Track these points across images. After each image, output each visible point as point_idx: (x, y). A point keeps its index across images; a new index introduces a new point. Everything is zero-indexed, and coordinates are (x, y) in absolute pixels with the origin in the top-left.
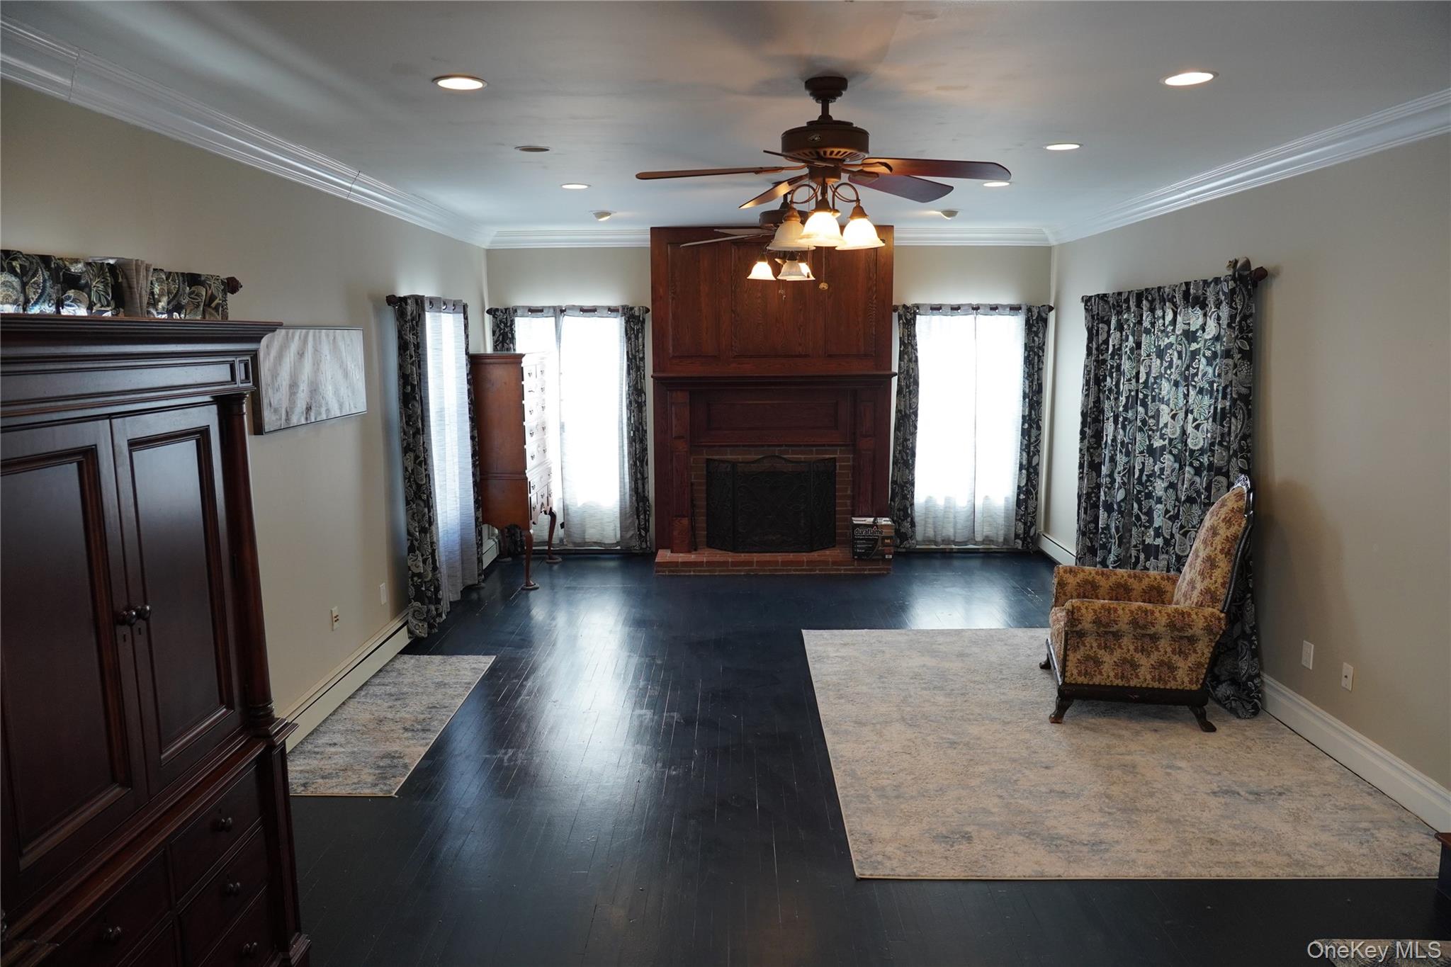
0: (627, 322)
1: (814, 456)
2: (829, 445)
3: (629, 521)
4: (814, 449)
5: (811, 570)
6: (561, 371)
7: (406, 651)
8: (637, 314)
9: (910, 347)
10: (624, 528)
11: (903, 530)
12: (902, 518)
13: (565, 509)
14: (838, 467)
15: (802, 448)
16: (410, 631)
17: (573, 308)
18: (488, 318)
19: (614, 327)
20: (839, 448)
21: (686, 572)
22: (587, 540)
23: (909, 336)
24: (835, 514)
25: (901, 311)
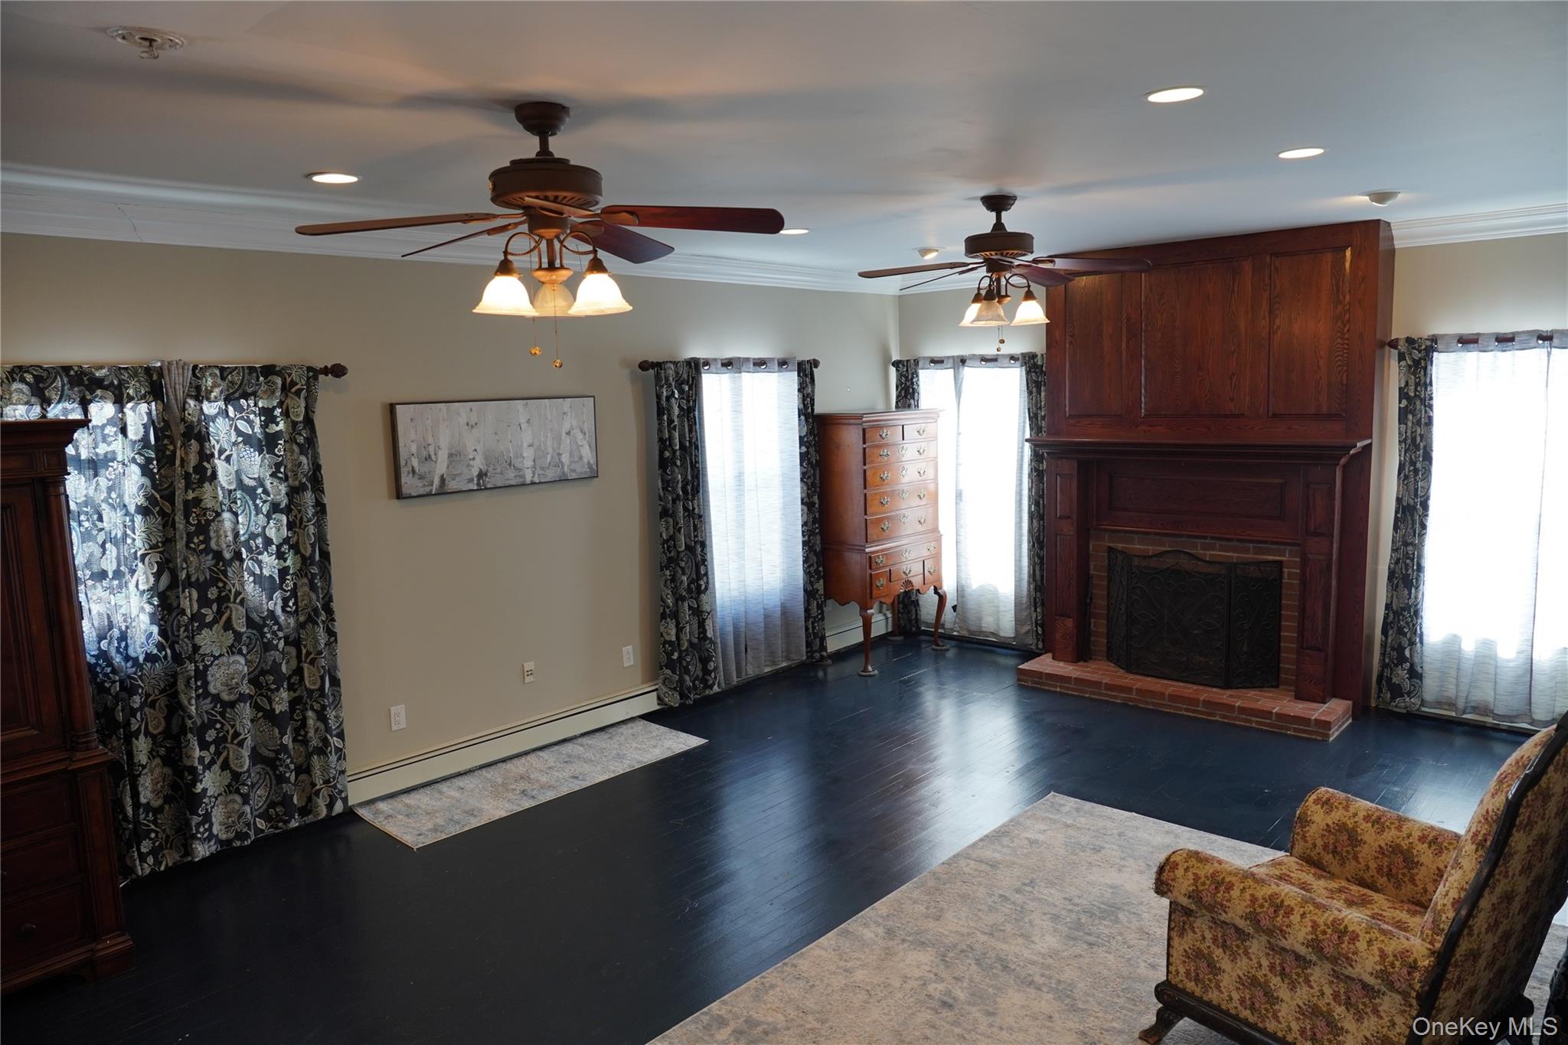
0: (1028, 373)
1: (1250, 556)
2: (1273, 543)
3: (1026, 614)
4: (1251, 545)
5: (1210, 714)
6: (960, 431)
7: (649, 717)
8: (1039, 363)
9: (1418, 403)
10: (1019, 621)
11: (1395, 680)
12: (1395, 662)
13: (961, 591)
14: (1286, 576)
15: (1235, 543)
16: (659, 698)
17: (973, 357)
18: (893, 371)
19: (1014, 378)
20: (1289, 547)
21: (1051, 685)
22: (984, 629)
23: (1417, 384)
24: (1279, 642)
25: (1402, 346)
